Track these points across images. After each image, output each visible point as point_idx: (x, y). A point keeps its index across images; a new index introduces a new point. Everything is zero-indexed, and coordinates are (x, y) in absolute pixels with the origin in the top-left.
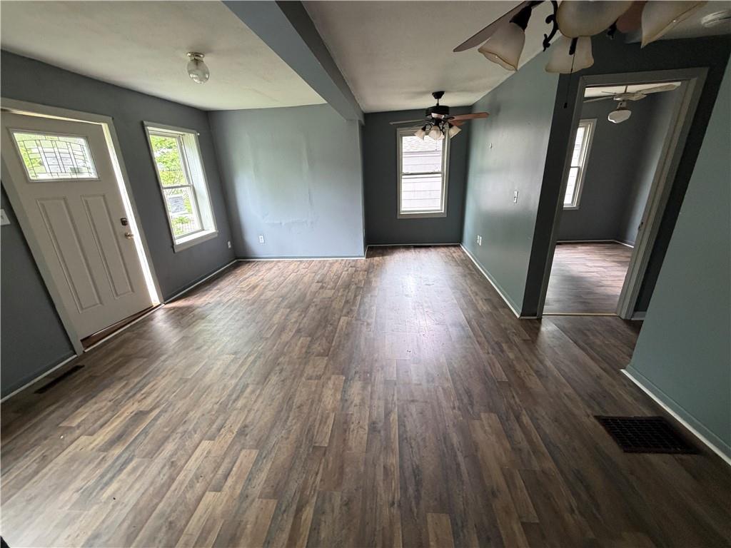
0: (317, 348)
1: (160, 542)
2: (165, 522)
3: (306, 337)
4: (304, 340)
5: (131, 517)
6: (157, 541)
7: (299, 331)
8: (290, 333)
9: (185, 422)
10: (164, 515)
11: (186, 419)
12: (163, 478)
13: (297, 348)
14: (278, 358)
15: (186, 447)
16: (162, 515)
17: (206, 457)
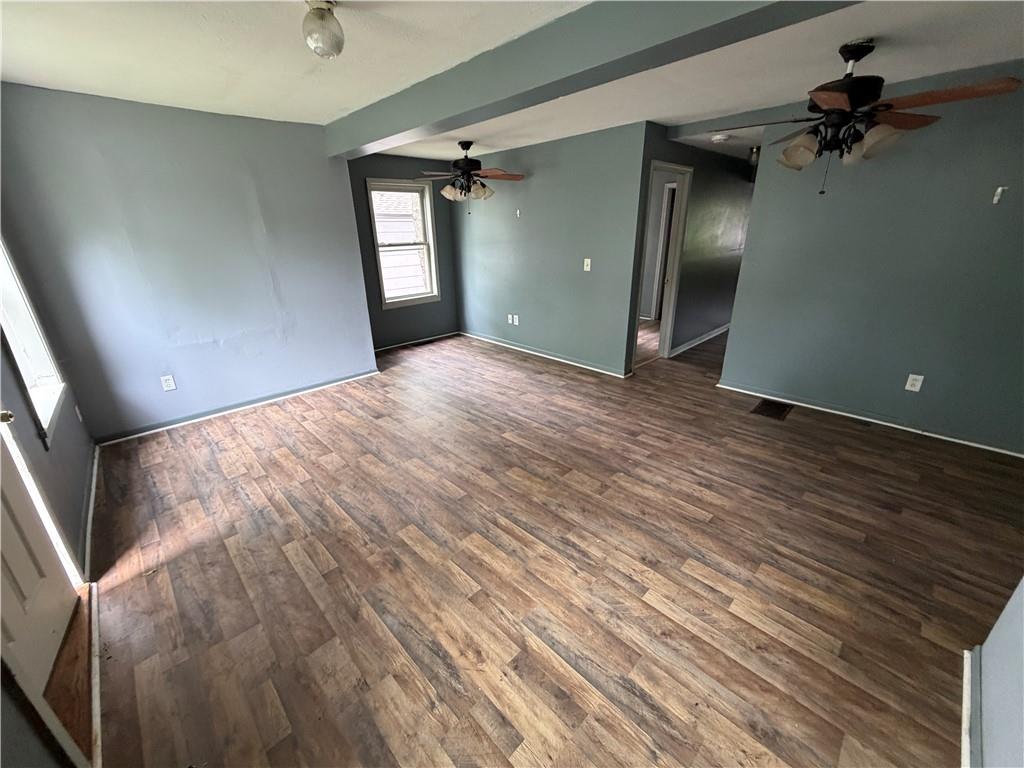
1: (780, 660)
2: (756, 653)
5: (736, 687)
6: (778, 663)
9: (589, 610)
10: (745, 653)
11: (584, 609)
12: (687, 648)
15: (642, 616)
16: (743, 655)
17: (673, 601)
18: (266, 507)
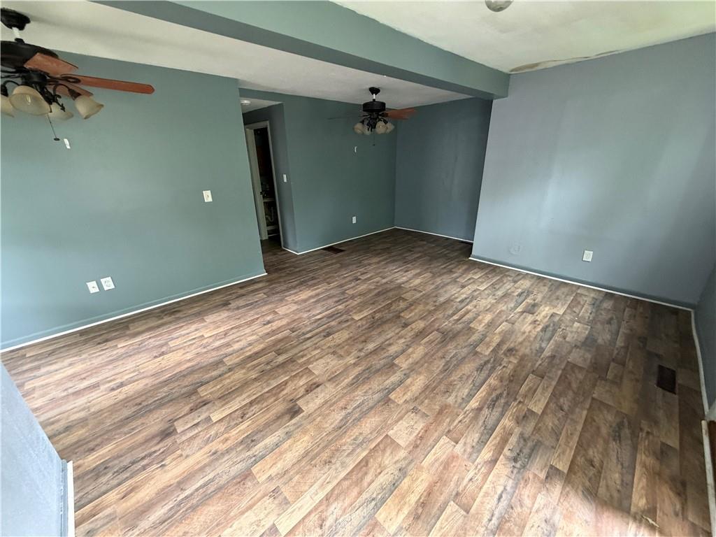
0: (402, 305)
3: (402, 317)
4: (407, 316)
7: (406, 325)
8: (413, 327)
13: (416, 311)
14: (434, 310)
18: (507, 458)
